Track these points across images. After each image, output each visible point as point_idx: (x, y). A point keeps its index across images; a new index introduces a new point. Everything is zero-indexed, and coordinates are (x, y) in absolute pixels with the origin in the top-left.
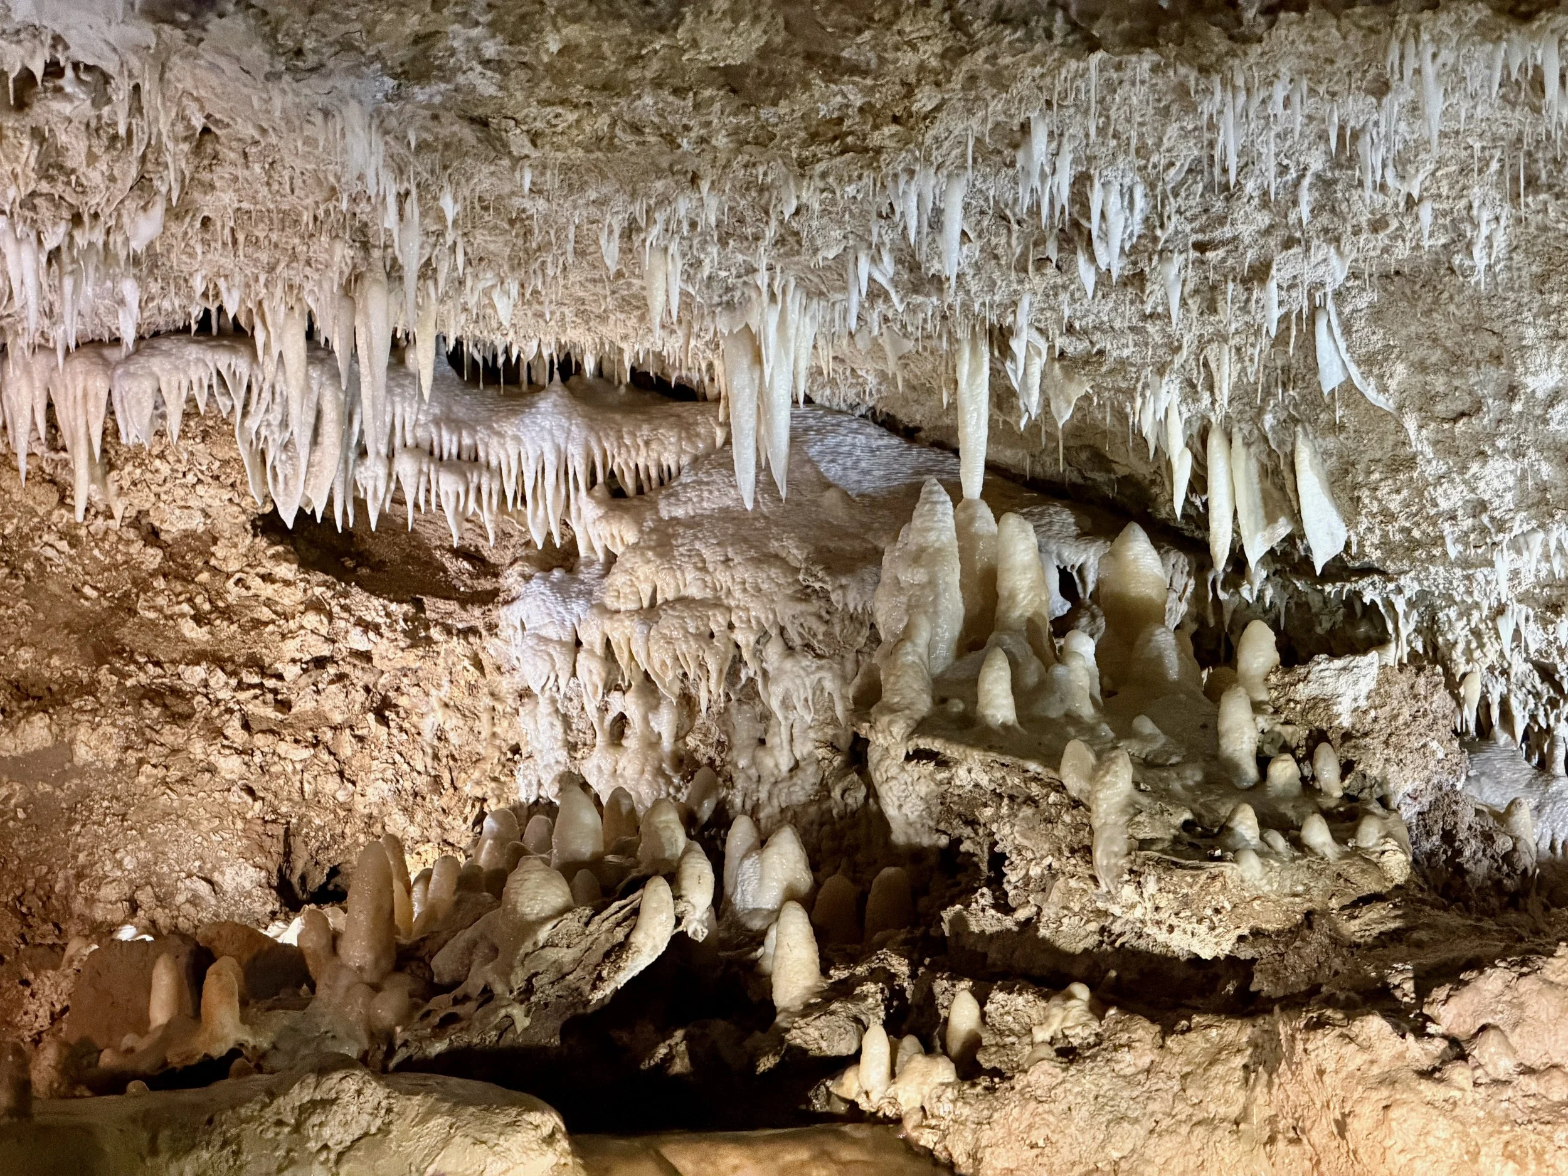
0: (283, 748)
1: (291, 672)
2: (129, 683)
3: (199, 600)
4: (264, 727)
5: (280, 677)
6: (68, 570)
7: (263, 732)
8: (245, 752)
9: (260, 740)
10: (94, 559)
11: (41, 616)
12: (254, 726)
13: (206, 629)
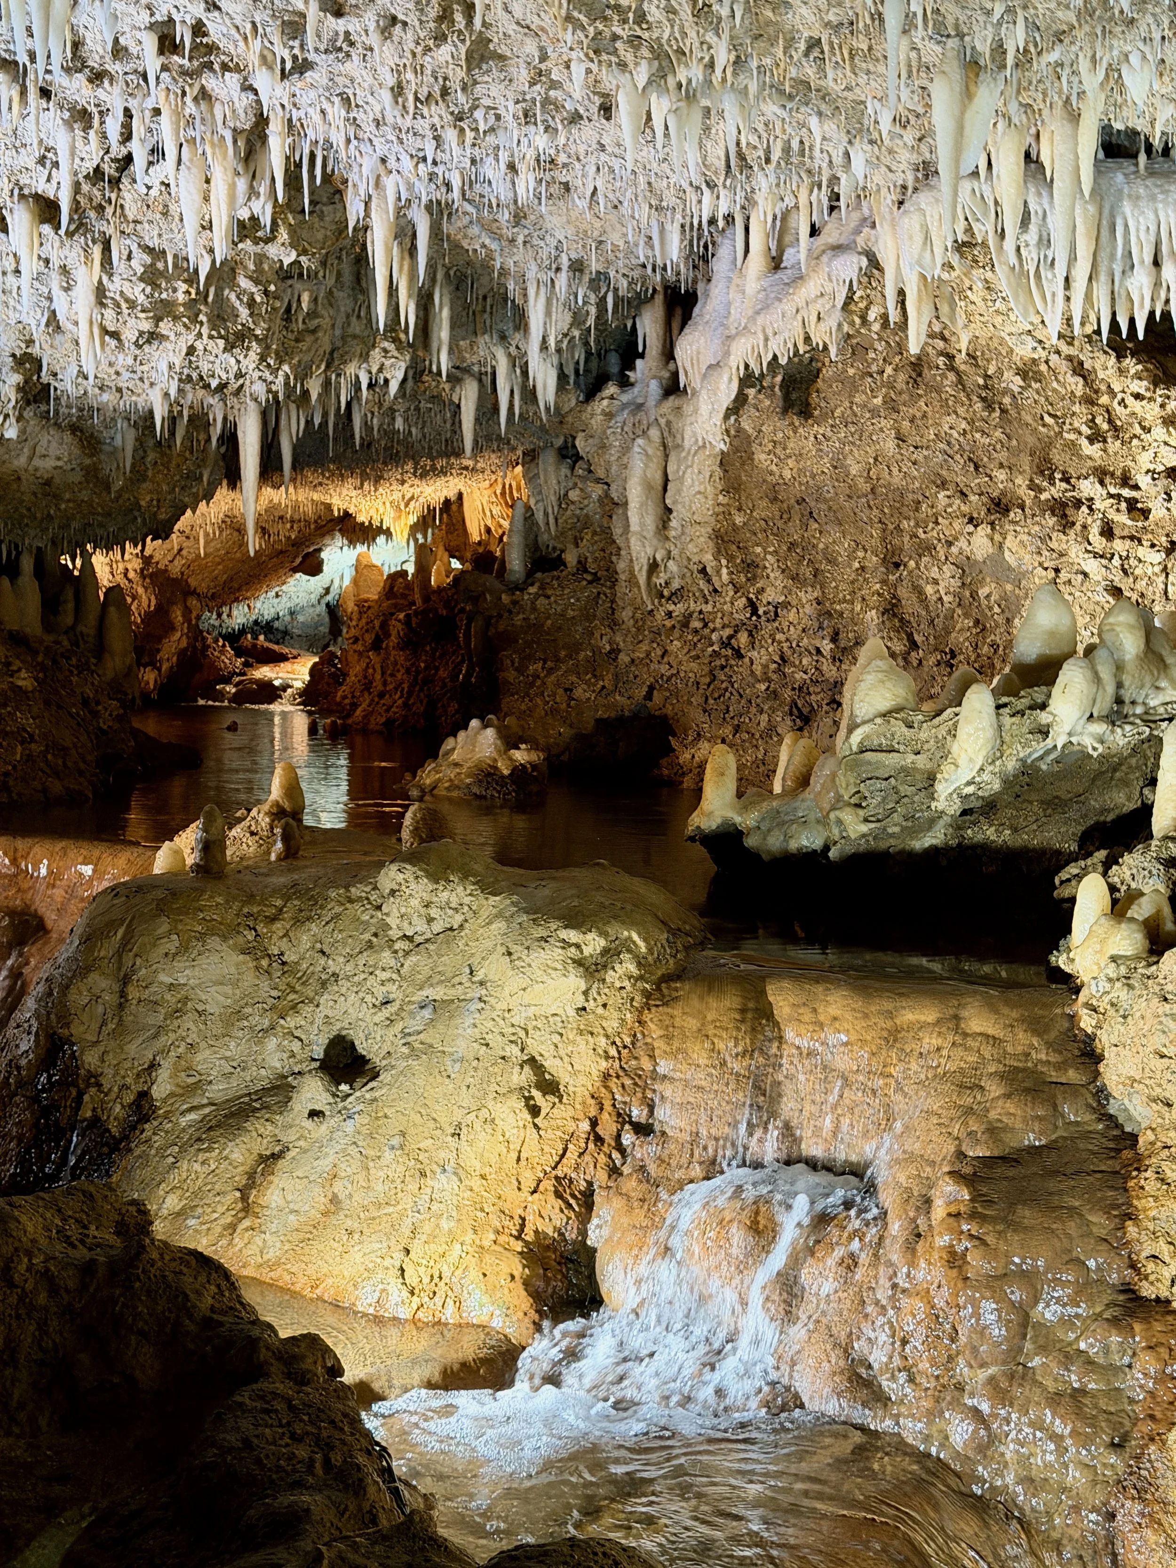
0: (1141, 552)
1: (1144, 481)
2: (1044, 496)
3: (1099, 420)
4: (1126, 533)
5: (1136, 487)
6: (1036, 402)
7: (1123, 538)
8: (1105, 556)
9: (1120, 546)
10: (1054, 390)
11: (1014, 442)
12: (1117, 531)
13: (1099, 445)
